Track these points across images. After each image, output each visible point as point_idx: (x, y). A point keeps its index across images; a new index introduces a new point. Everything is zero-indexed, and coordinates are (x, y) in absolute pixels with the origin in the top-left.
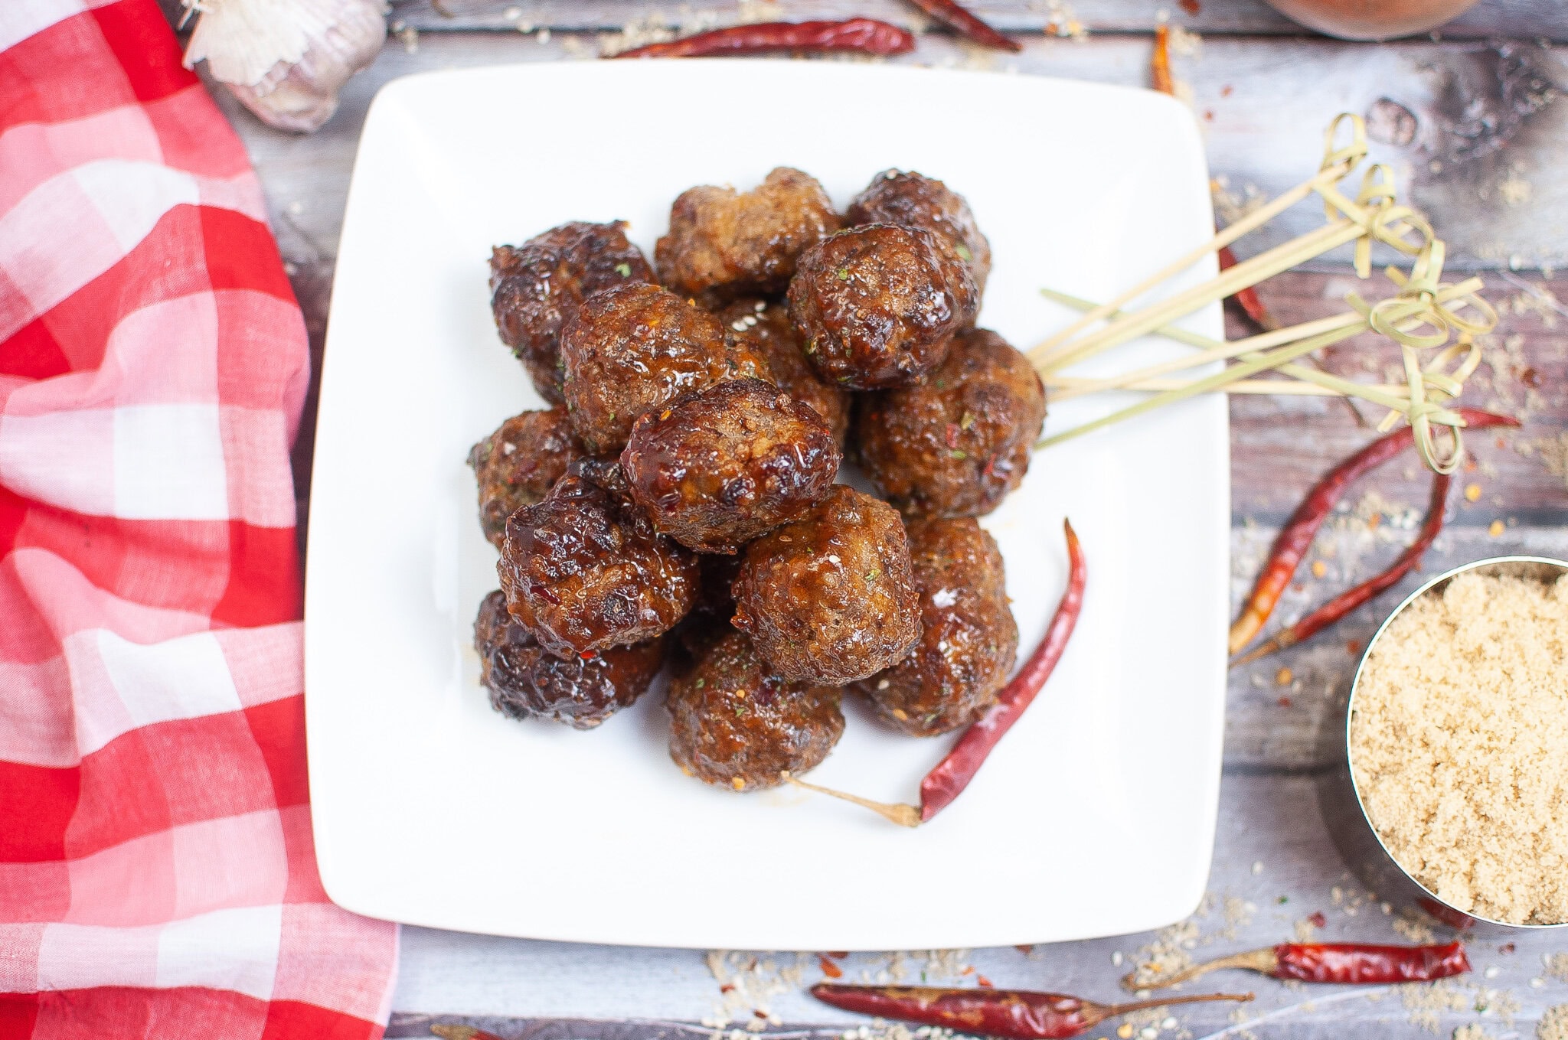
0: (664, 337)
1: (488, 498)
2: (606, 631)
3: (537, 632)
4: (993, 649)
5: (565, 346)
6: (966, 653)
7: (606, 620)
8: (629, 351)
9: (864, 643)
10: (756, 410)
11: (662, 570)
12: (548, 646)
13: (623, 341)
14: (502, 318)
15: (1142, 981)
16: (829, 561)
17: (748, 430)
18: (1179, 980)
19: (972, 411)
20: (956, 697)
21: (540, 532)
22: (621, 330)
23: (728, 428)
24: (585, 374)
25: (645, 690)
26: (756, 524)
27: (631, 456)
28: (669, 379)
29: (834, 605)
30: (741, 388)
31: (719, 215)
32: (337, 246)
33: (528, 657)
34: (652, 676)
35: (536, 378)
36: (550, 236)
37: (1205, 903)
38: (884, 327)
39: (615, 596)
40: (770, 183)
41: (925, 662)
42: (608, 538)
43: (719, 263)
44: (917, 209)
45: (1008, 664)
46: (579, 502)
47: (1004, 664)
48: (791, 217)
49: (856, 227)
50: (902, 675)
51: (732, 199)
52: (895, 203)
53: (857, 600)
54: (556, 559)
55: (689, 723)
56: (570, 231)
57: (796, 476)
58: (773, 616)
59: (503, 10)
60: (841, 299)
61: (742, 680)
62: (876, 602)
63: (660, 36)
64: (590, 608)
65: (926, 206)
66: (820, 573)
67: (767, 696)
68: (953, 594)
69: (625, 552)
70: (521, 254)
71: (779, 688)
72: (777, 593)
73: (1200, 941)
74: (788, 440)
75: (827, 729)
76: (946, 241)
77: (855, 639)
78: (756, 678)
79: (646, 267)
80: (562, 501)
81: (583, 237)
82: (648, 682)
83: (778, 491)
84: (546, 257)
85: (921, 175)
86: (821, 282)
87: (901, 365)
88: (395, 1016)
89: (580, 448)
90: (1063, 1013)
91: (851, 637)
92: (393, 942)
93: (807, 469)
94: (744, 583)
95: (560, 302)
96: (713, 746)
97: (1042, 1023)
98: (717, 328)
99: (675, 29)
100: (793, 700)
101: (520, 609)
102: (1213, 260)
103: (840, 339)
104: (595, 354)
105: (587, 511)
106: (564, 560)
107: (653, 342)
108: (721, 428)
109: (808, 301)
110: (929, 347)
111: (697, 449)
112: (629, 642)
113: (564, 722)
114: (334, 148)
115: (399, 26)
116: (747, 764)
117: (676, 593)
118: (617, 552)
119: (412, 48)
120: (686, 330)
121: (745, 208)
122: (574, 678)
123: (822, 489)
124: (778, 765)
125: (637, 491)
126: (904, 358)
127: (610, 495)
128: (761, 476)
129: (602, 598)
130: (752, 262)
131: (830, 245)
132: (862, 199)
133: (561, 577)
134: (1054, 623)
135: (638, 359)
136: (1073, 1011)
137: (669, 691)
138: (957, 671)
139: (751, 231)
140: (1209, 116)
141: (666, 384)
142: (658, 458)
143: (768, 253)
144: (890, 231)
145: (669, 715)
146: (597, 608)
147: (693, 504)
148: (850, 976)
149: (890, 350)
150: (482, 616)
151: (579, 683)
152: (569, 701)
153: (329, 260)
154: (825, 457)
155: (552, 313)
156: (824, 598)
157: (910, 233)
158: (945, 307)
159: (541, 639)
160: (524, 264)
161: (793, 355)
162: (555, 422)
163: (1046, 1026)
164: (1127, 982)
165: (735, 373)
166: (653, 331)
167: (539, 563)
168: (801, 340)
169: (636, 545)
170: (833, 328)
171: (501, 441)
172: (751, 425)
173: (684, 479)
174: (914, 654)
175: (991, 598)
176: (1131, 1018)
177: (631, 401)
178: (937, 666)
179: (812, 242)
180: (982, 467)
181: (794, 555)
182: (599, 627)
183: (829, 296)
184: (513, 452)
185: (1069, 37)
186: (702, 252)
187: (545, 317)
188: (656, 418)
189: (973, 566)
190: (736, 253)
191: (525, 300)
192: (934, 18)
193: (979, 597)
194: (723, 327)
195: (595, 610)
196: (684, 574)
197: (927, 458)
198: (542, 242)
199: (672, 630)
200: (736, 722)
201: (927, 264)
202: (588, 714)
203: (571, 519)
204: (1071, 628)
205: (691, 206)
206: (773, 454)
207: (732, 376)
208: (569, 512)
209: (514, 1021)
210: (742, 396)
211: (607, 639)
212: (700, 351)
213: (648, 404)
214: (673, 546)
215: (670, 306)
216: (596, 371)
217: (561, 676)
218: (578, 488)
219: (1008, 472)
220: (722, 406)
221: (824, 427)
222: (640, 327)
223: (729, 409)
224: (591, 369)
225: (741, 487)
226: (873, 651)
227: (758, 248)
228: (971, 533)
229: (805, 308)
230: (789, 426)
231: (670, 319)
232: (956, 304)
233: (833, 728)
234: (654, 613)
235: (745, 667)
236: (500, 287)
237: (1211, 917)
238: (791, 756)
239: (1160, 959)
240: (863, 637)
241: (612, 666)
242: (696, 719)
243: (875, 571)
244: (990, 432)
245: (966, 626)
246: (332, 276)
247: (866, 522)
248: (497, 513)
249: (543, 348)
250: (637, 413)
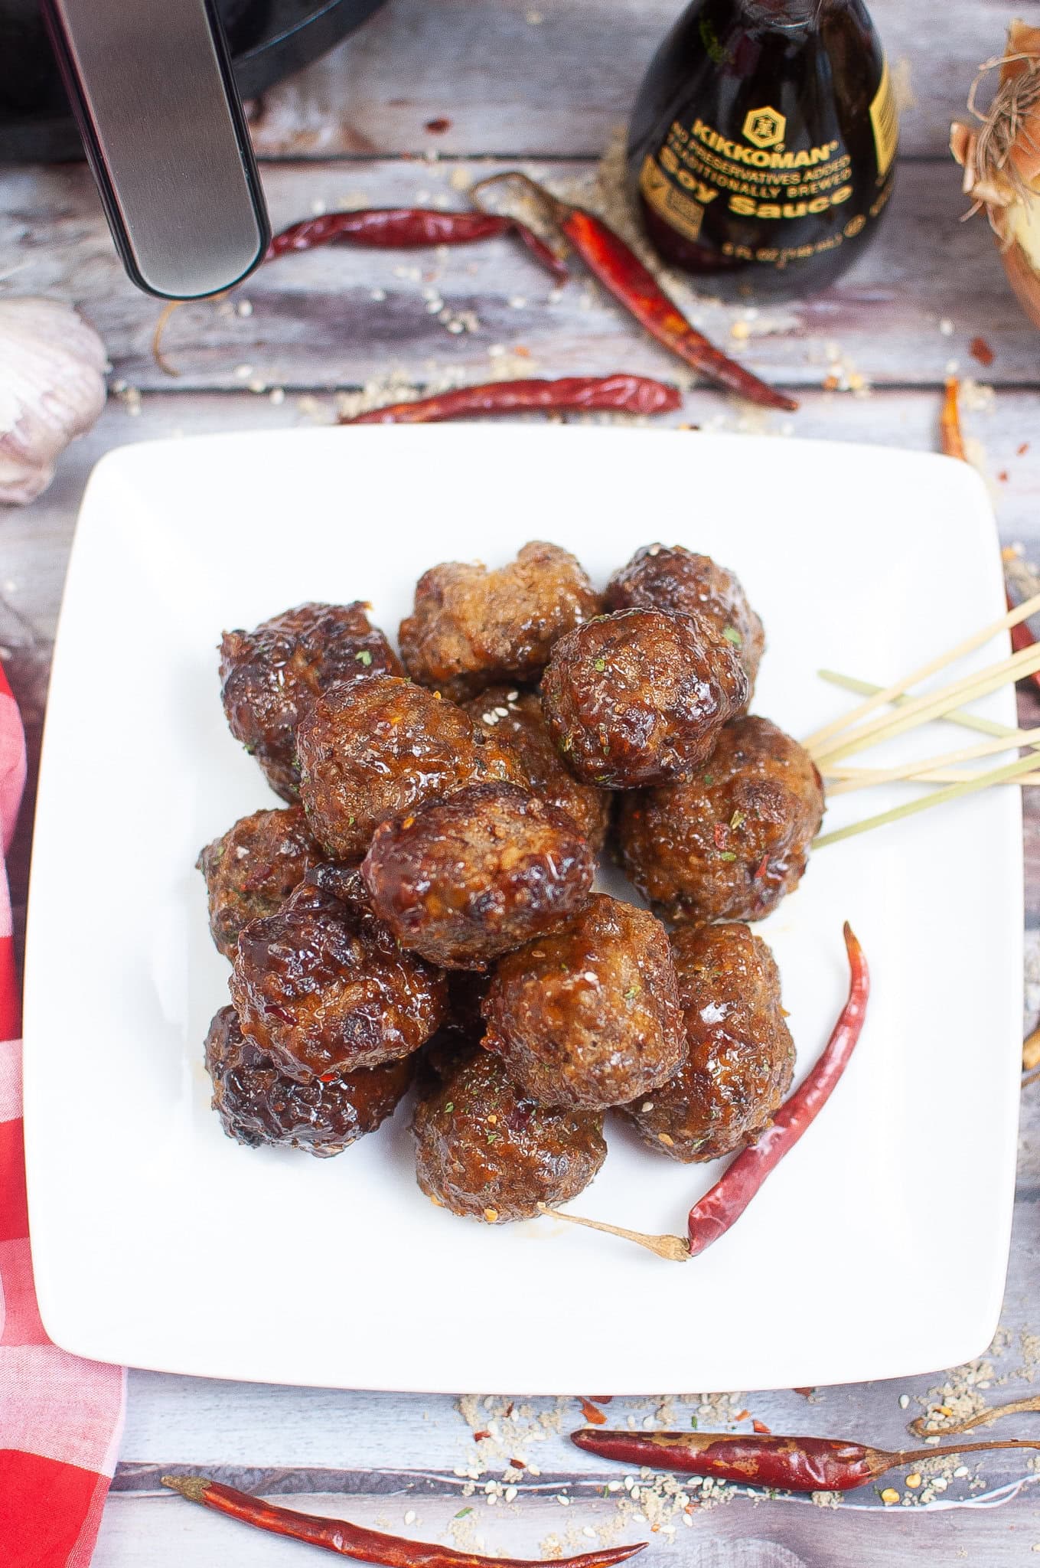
0: (408, 735)
1: (219, 906)
2: (347, 1054)
3: (272, 1054)
4: (766, 1068)
5: (301, 743)
6: (736, 1072)
7: (346, 1041)
8: (369, 750)
9: (624, 1067)
10: (505, 816)
11: (407, 987)
12: (284, 1070)
13: (363, 739)
14: (233, 711)
15: (932, 1426)
16: (584, 979)
17: (497, 838)
18: (972, 1425)
19: (742, 810)
20: (725, 1121)
21: (275, 948)
22: (361, 727)
23: (476, 836)
24: (323, 774)
25: (390, 1114)
26: (507, 938)
27: (372, 864)
28: (412, 781)
29: (591, 1026)
30: (489, 792)
31: (467, 597)
32: (55, 627)
33: (264, 1080)
34: (398, 1098)
35: (271, 774)
36: (284, 620)
37: (1000, 1341)
38: (645, 722)
39: (356, 1016)
40: (523, 562)
41: (692, 1082)
42: (348, 953)
43: (467, 650)
44: (682, 588)
45: (784, 1083)
46: (316, 915)
47: (779, 1084)
48: (545, 599)
49: (615, 613)
50: (667, 1097)
51: (482, 578)
52: (657, 583)
53: (616, 1020)
54: (292, 977)
55: (438, 1150)
56: (307, 614)
57: (549, 890)
58: (525, 1038)
59: (233, 369)
60: (599, 694)
61: (495, 1104)
62: (637, 1022)
63: (404, 395)
64: (329, 1028)
65: (692, 585)
66: (575, 993)
67: (521, 1121)
68: (723, 1009)
69: (366, 967)
70: (253, 640)
71: (533, 1113)
72: (529, 1014)
73: (994, 1382)
74: (540, 850)
75: (587, 1155)
76: (713, 625)
77: (613, 1062)
78: (509, 1102)
79: (389, 653)
80: (299, 913)
81: (321, 620)
82: (394, 1105)
83: (529, 905)
84: (280, 644)
85: (685, 550)
86: (576, 673)
87: (664, 762)
88: (121, 1466)
89: (318, 853)
90: (845, 1461)
91: (609, 1060)
92: (120, 1387)
93: (560, 881)
94: (495, 1002)
95: (296, 693)
96: (463, 1176)
97: (823, 1473)
98: (465, 724)
99: (421, 388)
100: (549, 1125)
101: (253, 1030)
102: (1005, 640)
103: (597, 735)
104: (333, 753)
105: (325, 924)
106: (301, 977)
107: (395, 740)
108: (468, 836)
109: (563, 695)
110: (694, 742)
111: (442, 860)
112: (372, 1066)
113: (303, 1149)
114: (52, 520)
115: (120, 386)
116: (500, 1194)
117: (422, 1011)
118: (358, 968)
119: (135, 410)
120: (431, 727)
121: (495, 589)
122: (313, 1102)
123: (577, 901)
124: (533, 1195)
125: (378, 905)
126: (668, 755)
127: (350, 905)
128: (511, 889)
129: (342, 1017)
130: (503, 648)
131: (586, 632)
132: (623, 577)
133: (297, 996)
134: (834, 1036)
135: (378, 760)
136: (856, 1459)
137: (416, 1115)
138: (726, 1093)
139: (501, 616)
140: (1004, 477)
141: (409, 786)
142: (401, 871)
143: (519, 638)
144: (649, 617)
145: (417, 1140)
146: (337, 1029)
147: (439, 919)
148: (615, 1422)
149: (651, 747)
150: (213, 1034)
151: (319, 1108)
152: (308, 1128)
153: (46, 643)
154: (580, 867)
155: (287, 705)
156: (580, 1018)
157: (672, 619)
158: (711, 700)
159: (277, 1061)
160: (256, 652)
161: (549, 751)
162: (290, 824)
163: (826, 1476)
164: (915, 1426)
165: (484, 773)
166: (395, 728)
167: (274, 981)
168: (556, 735)
169: (378, 961)
170: (589, 723)
171: (233, 844)
172: (500, 833)
173: (428, 892)
174: (680, 1075)
175: (764, 1012)
176: (919, 1466)
177: (372, 804)
178: (705, 1087)
179: (568, 626)
180: (753, 870)
181: (548, 972)
182: (339, 1050)
183: (585, 689)
184: (245, 856)
185: (850, 391)
186: (449, 636)
187: (280, 710)
188: (397, 826)
189: (743, 978)
190: (486, 639)
191: (258, 691)
192: (703, 373)
193: (750, 1012)
194: (470, 721)
195: (334, 1031)
196: (432, 991)
197: (694, 860)
198: (275, 627)
199: (418, 1050)
200: (488, 1149)
201: (691, 653)
202: (328, 1141)
203: (309, 933)
204: (853, 1042)
205: (437, 586)
206: (523, 866)
207: (481, 776)
208: (305, 925)
209: (250, 1471)
210: (490, 801)
211: (348, 1062)
212: (446, 750)
213: (390, 807)
214: (417, 960)
215: (413, 701)
216: (334, 771)
217: (299, 1101)
218: (315, 898)
219: (782, 873)
220: (469, 812)
221: (578, 834)
222: (381, 724)
223: (476, 815)
224: (328, 769)
225: (489, 901)
226: (633, 1074)
227: (509, 633)
228: (742, 941)
229: (560, 701)
230: (541, 834)
231: (414, 715)
232: (723, 696)
233: (593, 1155)
234: (398, 1033)
235: (497, 1090)
236: (231, 678)
237: (1006, 1355)
238: (547, 1186)
239: (951, 1401)
240: (623, 1060)
241: (354, 1089)
242: (446, 1147)
243: (636, 988)
244: (762, 832)
245: (736, 1044)
246: (50, 661)
247: (626, 935)
248: (230, 923)
249: (278, 744)
250: (377, 818)
